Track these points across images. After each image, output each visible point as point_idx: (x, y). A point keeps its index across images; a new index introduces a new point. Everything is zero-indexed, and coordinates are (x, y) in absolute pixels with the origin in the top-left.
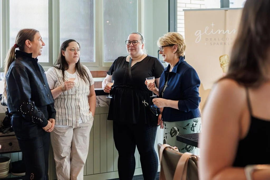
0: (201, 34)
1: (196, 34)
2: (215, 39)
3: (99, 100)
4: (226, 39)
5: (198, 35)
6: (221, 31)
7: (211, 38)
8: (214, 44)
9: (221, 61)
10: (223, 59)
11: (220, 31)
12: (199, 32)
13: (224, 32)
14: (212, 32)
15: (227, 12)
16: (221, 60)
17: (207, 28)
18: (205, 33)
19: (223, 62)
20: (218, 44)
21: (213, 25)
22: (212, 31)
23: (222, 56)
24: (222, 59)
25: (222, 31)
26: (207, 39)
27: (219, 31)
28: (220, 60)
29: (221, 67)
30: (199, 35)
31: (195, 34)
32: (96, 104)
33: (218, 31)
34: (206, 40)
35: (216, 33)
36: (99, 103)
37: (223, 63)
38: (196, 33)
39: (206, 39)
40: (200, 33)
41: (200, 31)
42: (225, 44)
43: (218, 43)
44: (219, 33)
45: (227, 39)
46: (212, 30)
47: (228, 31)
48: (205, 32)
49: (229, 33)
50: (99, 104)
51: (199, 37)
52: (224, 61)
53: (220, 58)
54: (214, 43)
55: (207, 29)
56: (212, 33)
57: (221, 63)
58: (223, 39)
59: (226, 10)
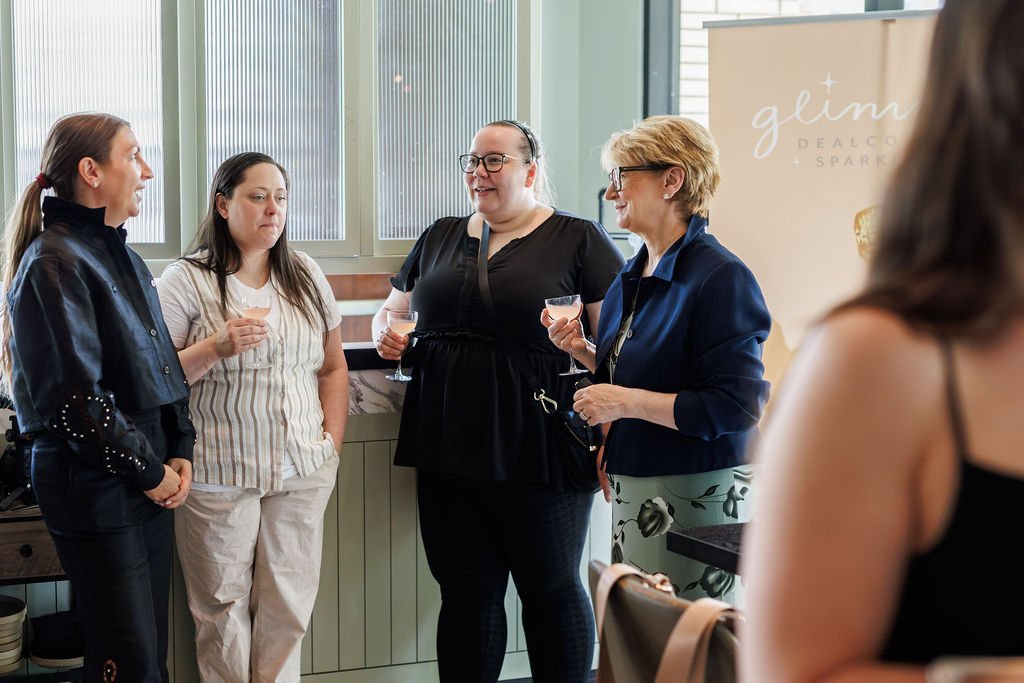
0: (779, 121)
1: (758, 124)
2: (838, 142)
3: (361, 387)
4: (887, 140)
5: (765, 124)
6: (864, 108)
7: (819, 139)
8: (834, 160)
9: (863, 232)
10: (868, 225)
11: (862, 106)
12: (768, 114)
13: (881, 106)
14: (828, 116)
15: (892, 27)
16: (860, 228)
17: (805, 95)
18: (795, 118)
19: (867, 236)
20: (849, 161)
21: (829, 83)
22: (825, 110)
23: (864, 213)
24: (865, 224)
25: (871, 107)
26: (803, 144)
27: (853, 109)
28: (856, 227)
29: (862, 255)
30: (771, 124)
31: (754, 124)
32: (348, 404)
33: (851, 106)
34: (800, 146)
35: (841, 115)
36: (359, 400)
37: (869, 240)
38: (757, 118)
39: (800, 141)
40: (774, 116)
41: (775, 109)
42: (879, 160)
43: (849, 158)
44: (856, 115)
45: (889, 141)
46: (827, 103)
47: (892, 108)
48: (797, 114)
49: (898, 114)
50: (360, 404)
51: (772, 133)
53: (857, 222)
54: (832, 158)
55: (803, 101)
56: (824, 115)
57: (859, 239)
58: (871, 141)
59: (887, 20)
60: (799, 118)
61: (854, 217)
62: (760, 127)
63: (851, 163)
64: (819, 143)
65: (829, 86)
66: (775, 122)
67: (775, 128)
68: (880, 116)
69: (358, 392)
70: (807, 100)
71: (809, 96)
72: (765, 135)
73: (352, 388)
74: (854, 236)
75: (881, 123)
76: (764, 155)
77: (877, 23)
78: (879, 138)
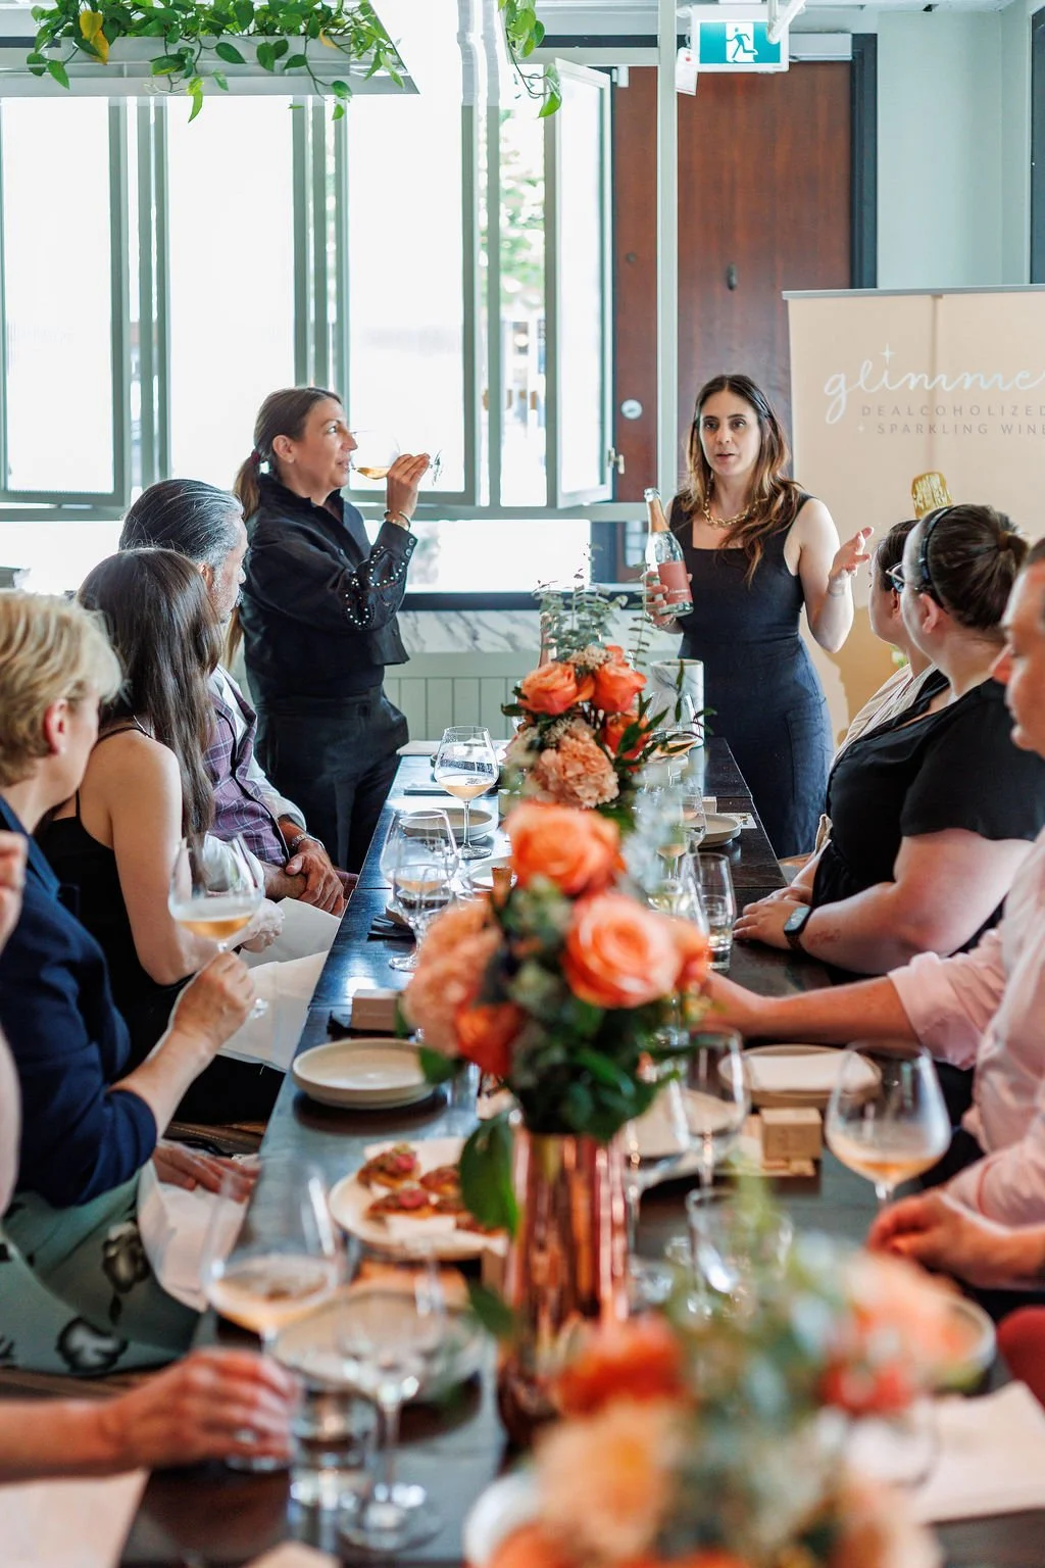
0: (846, 388)
1: (830, 391)
2: (896, 411)
3: (478, 627)
5: (833, 393)
6: (920, 378)
7: (880, 407)
8: (893, 428)
9: (920, 496)
10: (924, 490)
11: (916, 376)
12: (838, 382)
13: (932, 378)
14: (886, 385)
15: (940, 302)
16: (916, 494)
17: (868, 365)
18: (860, 387)
19: (923, 501)
20: (906, 429)
21: (887, 354)
22: (885, 379)
23: (921, 478)
24: (922, 488)
25: (923, 379)
26: (866, 411)
27: (909, 380)
28: (914, 491)
30: (840, 391)
31: (826, 390)
33: (906, 377)
34: (863, 414)
35: (899, 385)
36: (475, 638)
37: (924, 504)
38: (830, 384)
39: (864, 408)
40: (842, 384)
41: (843, 377)
42: (931, 429)
43: (906, 426)
44: (911, 387)
45: (940, 411)
46: (886, 373)
47: (941, 380)
48: (861, 383)
49: (947, 385)
50: (477, 642)
51: (840, 399)
52: (928, 498)
53: (914, 487)
54: (893, 425)
55: (865, 372)
56: (884, 385)
57: (917, 503)
58: (925, 411)
59: (937, 294)
60: (863, 386)
61: (911, 483)
62: (829, 394)
63: (909, 431)
64: (880, 410)
65: (887, 358)
66: (843, 389)
67: (843, 397)
68: (932, 385)
69: (475, 631)
70: (870, 369)
71: (871, 363)
72: (836, 401)
73: (469, 628)
74: (912, 501)
75: (932, 394)
76: (834, 421)
77: (928, 298)
78: (931, 406)
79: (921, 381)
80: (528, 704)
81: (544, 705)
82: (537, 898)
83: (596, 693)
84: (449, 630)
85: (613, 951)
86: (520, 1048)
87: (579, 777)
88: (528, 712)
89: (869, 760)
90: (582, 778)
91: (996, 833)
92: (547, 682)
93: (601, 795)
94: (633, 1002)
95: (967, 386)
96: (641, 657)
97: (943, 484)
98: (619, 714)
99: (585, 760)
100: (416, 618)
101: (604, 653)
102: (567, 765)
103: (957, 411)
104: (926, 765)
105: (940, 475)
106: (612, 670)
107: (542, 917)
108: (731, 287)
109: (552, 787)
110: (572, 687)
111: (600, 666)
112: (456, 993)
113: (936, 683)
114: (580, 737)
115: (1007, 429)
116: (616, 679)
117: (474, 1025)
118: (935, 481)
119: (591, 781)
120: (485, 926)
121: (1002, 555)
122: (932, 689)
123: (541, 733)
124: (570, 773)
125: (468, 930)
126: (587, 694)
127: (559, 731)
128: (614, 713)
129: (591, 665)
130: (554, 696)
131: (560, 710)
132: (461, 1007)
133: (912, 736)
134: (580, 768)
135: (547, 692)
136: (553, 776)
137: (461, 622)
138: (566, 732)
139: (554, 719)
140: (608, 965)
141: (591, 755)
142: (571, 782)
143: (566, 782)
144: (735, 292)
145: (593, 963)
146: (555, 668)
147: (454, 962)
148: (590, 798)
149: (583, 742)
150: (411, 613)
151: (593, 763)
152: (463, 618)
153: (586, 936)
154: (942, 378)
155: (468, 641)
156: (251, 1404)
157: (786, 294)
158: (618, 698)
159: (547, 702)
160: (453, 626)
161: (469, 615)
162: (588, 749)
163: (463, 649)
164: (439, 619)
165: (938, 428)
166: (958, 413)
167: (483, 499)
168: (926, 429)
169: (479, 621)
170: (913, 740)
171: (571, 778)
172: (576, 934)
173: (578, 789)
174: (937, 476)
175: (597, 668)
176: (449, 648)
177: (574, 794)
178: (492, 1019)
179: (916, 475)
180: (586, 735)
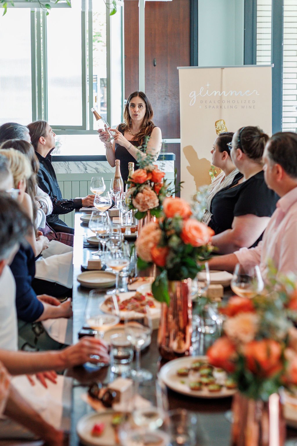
0: (196, 95)
1: (191, 96)
2: (210, 102)
5: (193, 96)
7: (206, 101)
8: (210, 107)
9: (217, 127)
10: (219, 125)
12: (193, 93)
13: (221, 92)
14: (208, 94)
15: (224, 70)
16: (216, 126)
17: (202, 88)
20: (213, 107)
21: (208, 85)
22: (207, 93)
23: (218, 121)
24: (218, 125)
25: (218, 92)
26: (202, 102)
27: (215, 92)
29: (217, 134)
30: (194, 96)
31: (190, 96)
33: (214, 92)
34: (201, 103)
35: (211, 94)
37: (219, 129)
38: (190, 94)
39: (201, 101)
40: (195, 94)
41: (195, 92)
42: (221, 107)
43: (213, 106)
44: (215, 95)
45: (224, 102)
46: (208, 91)
47: (224, 93)
48: (200, 93)
49: (226, 94)
50: (86, 170)
51: (194, 98)
52: (220, 127)
53: (216, 124)
55: (201, 91)
56: (207, 94)
58: (219, 102)
59: (223, 68)
60: (201, 95)
62: (192, 97)
65: (208, 86)
66: (195, 96)
67: (195, 97)
68: (221, 94)
69: (86, 167)
70: (203, 90)
72: (193, 99)
74: (215, 128)
75: (221, 97)
76: (192, 105)
77: (219, 69)
78: (221, 101)
79: (218, 94)
80: (134, 181)
81: (138, 181)
82: (177, 219)
83: (152, 177)
84: (78, 167)
85: (194, 232)
86: (169, 258)
87: (148, 200)
88: (133, 183)
89: (224, 196)
90: (149, 201)
91: (261, 215)
92: (139, 175)
93: (154, 205)
94: (199, 245)
95: (231, 94)
96: (163, 168)
97: (224, 123)
98: (158, 183)
99: (150, 195)
100: (69, 163)
101: (154, 167)
102: (145, 197)
103: (228, 102)
104: (241, 197)
105: (224, 121)
106: (156, 171)
107: (177, 224)
108: (155, 66)
109: (141, 203)
110: (146, 176)
111: (153, 170)
112: (151, 245)
113: (239, 176)
114: (148, 189)
115: (243, 107)
116: (158, 173)
117: (156, 253)
118: (222, 122)
119: (152, 201)
120: (157, 228)
121: (261, 139)
122: (238, 178)
123: (137, 189)
124: (146, 199)
125: (152, 230)
126: (149, 178)
127: (142, 188)
128: (157, 183)
129: (151, 170)
130: (142, 178)
131: (142, 182)
132: (152, 249)
133: (235, 190)
134: (148, 198)
135: (139, 177)
136: (141, 200)
137: (82, 165)
138: (144, 188)
139: (141, 185)
140: (193, 236)
141: (151, 194)
142: (146, 202)
143: (144, 202)
144: (156, 66)
145: (189, 235)
146: (141, 171)
147: (150, 237)
148: (151, 206)
149: (149, 191)
150: (67, 162)
151: (153, 197)
152: (83, 163)
153: (187, 229)
154: (224, 92)
155: (84, 170)
156: (99, 350)
157: (178, 68)
158: (158, 179)
159: (139, 179)
160: (79, 166)
161: (84, 162)
162: (151, 193)
163: (83, 172)
164: (76, 164)
165: (223, 107)
166: (229, 102)
167: (88, 128)
168: (219, 107)
169: (87, 164)
170: (236, 191)
171: (146, 201)
172: (184, 229)
173: (148, 203)
174: (222, 121)
175: (152, 170)
176: (78, 172)
177: (147, 205)
178: (160, 251)
179: (216, 121)
180: (150, 189)
